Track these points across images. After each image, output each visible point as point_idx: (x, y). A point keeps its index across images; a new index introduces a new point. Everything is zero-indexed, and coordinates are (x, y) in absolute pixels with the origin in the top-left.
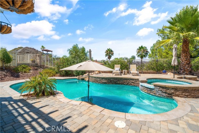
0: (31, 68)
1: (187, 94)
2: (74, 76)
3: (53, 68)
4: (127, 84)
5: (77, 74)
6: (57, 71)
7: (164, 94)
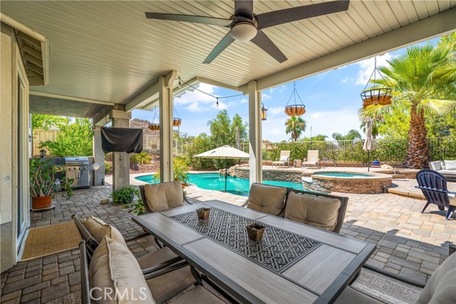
0: (152, 158)
1: (348, 188)
2: (216, 170)
3: (183, 157)
4: (291, 181)
5: (219, 166)
6: (189, 162)
7: (322, 189)
